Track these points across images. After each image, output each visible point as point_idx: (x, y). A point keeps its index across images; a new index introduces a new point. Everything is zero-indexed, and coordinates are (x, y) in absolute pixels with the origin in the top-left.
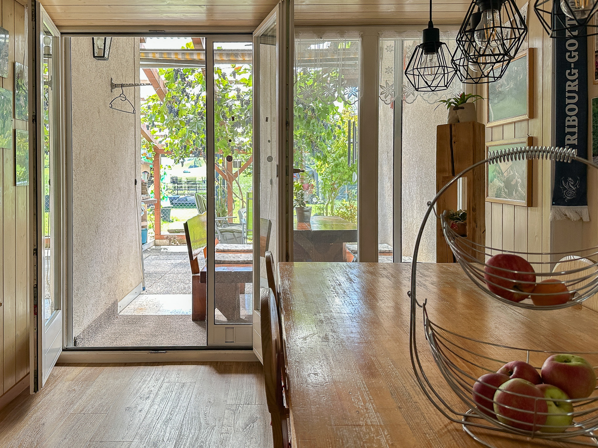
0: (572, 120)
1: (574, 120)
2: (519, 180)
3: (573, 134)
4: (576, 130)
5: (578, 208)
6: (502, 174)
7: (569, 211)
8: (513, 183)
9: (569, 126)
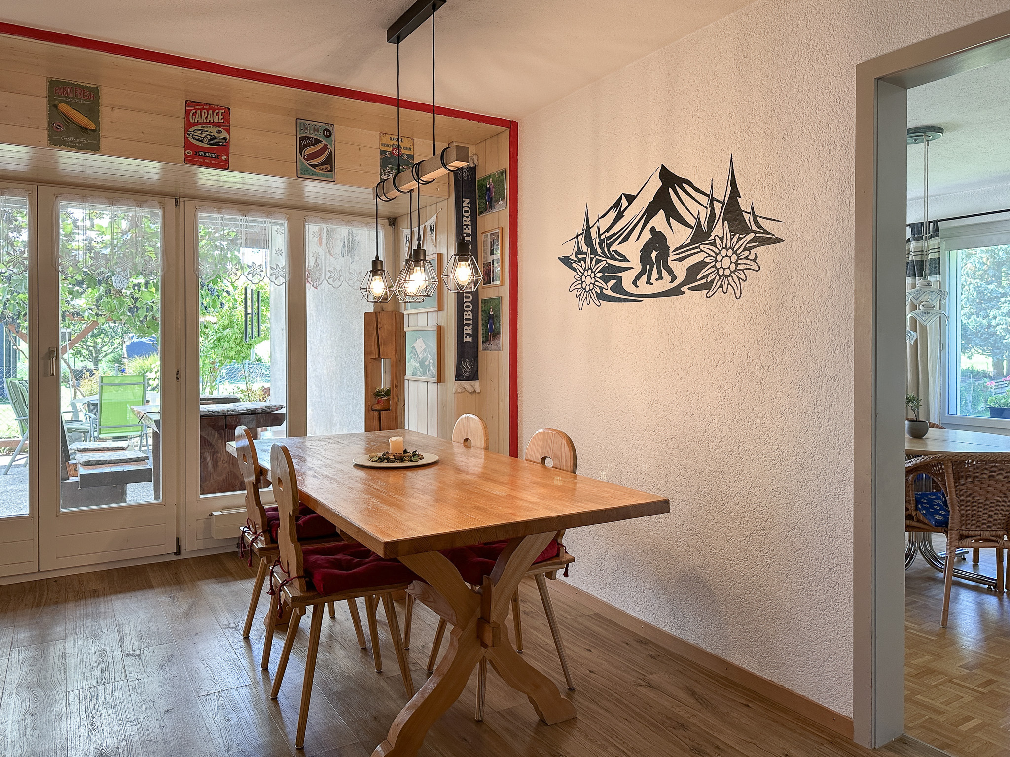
0: (468, 315)
1: (469, 315)
2: (431, 361)
3: (468, 325)
4: (471, 322)
5: (473, 382)
6: (418, 356)
7: (467, 385)
8: (426, 363)
9: (466, 319)
